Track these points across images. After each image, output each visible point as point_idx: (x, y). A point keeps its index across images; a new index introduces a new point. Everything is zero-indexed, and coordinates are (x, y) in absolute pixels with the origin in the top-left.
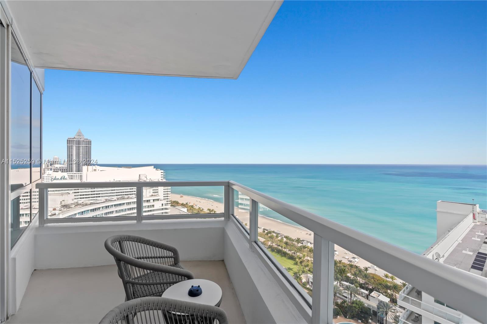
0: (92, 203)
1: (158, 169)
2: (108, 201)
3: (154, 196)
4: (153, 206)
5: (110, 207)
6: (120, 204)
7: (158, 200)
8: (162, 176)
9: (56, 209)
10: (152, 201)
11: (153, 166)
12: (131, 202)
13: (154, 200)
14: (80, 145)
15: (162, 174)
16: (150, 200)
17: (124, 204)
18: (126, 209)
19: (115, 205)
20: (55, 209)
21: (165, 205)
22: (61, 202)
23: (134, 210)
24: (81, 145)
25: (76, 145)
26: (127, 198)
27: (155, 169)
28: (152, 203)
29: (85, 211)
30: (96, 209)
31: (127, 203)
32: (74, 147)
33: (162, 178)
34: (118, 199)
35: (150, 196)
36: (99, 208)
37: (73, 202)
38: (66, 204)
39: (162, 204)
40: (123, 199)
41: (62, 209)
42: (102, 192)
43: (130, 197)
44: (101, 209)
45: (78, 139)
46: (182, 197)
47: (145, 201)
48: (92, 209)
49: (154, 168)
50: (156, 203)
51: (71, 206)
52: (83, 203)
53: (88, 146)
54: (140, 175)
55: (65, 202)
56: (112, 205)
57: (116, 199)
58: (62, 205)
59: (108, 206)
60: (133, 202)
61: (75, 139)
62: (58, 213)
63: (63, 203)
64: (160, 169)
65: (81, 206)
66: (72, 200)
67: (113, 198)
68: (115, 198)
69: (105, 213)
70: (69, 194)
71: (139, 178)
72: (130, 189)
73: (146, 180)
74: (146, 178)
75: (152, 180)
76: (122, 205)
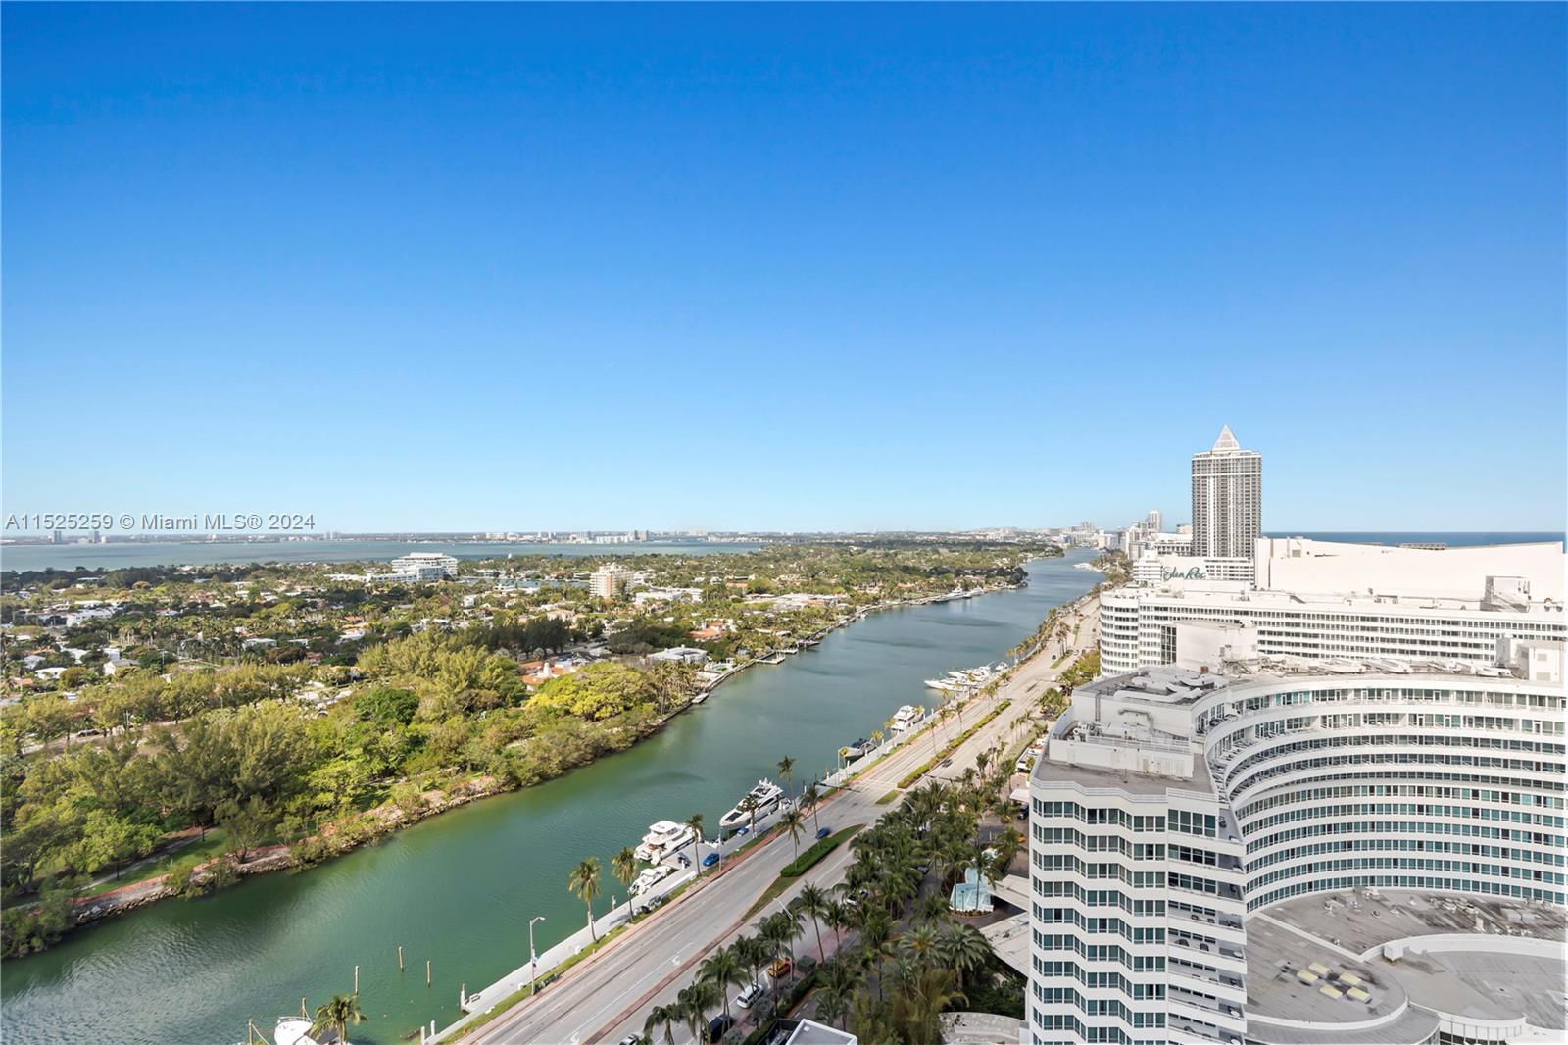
0: (1315, 668)
2: (1373, 669)
5: (1388, 697)
6: (1428, 694)
9: (1210, 669)
11: (1559, 544)
12: (1479, 693)
14: (1228, 474)
17: (1446, 693)
18: (1456, 718)
19: (1408, 693)
20: (1207, 668)
22: (1222, 650)
23: (1495, 727)
24: (1231, 474)
25: (1216, 475)
26: (1457, 673)
29: (1296, 694)
30: (1332, 692)
31: (1460, 693)
32: (1212, 480)
34: (1417, 669)
36: (1345, 692)
37: (1255, 655)
38: (1236, 658)
40: (1438, 673)
41: (1226, 671)
42: (1325, 632)
43: (1473, 671)
44: (1351, 696)
45: (1222, 455)
48: (1317, 692)
51: (1250, 668)
52: (1283, 662)
53: (1251, 474)
54: (1490, 581)
55: (1233, 650)
56: (1395, 691)
57: (1410, 670)
58: (1225, 658)
59: (1379, 691)
60: (1490, 694)
61: (1213, 457)
62: (1221, 686)
63: (1228, 656)
65: (1280, 673)
66: (1251, 648)
67: (1394, 664)
68: (1402, 662)
69: (1365, 717)
70: (1243, 627)
71: (1488, 592)
72: (1444, 633)
73: (1524, 603)
74: (1525, 592)
75: (1560, 605)
76: (1437, 698)
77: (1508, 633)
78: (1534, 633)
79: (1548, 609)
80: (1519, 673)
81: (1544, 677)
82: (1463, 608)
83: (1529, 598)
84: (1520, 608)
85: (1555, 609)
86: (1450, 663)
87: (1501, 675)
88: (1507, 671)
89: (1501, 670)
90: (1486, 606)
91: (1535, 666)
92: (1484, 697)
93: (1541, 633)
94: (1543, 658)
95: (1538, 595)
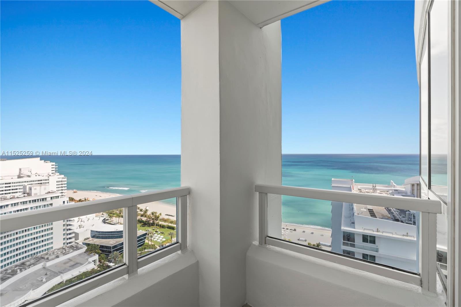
1: (46, 161)
3: (52, 193)
4: (51, 204)
7: (57, 197)
8: (54, 169)
10: (49, 199)
11: (39, 158)
13: (51, 198)
15: (54, 166)
16: (46, 198)
17: (7, 205)
21: (67, 203)
26: (11, 198)
27: (43, 161)
28: (49, 201)
31: (12, 204)
33: (54, 172)
35: (46, 193)
39: (64, 202)
40: (5, 200)
43: (16, 197)
46: (76, 192)
47: (40, 200)
49: (41, 160)
50: (54, 201)
54: (20, 170)
60: (21, 203)
64: (49, 162)
71: (20, 173)
72: (6, 187)
73: (30, 175)
74: (30, 172)
75: (39, 174)
76: (4, 208)
77: (26, 184)
78: (33, 183)
79: (36, 176)
80: (29, 194)
81: (36, 194)
82: (12, 178)
83: (31, 173)
84: (29, 176)
85: (38, 176)
86: (8, 196)
87: (24, 196)
88: (26, 195)
89: (24, 195)
90: (19, 177)
91: (33, 192)
92: (19, 204)
93: (34, 183)
94: (35, 189)
95: (34, 172)
